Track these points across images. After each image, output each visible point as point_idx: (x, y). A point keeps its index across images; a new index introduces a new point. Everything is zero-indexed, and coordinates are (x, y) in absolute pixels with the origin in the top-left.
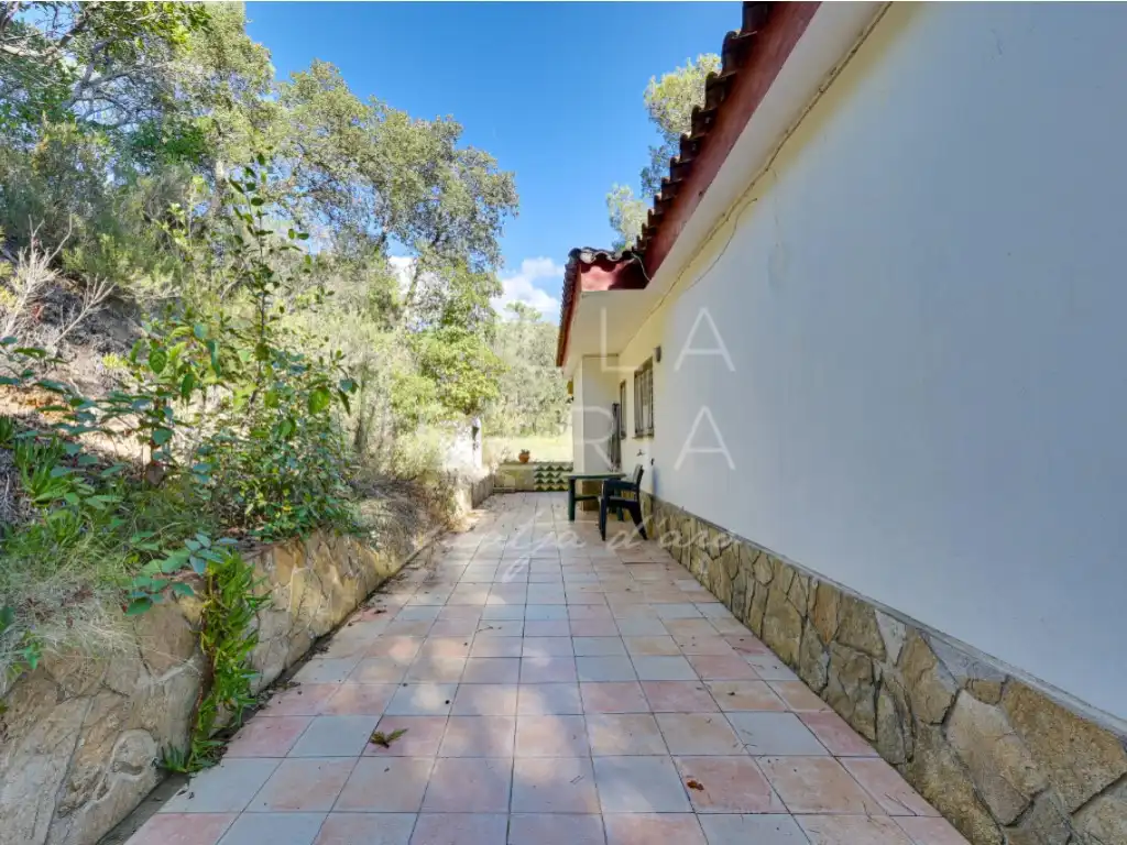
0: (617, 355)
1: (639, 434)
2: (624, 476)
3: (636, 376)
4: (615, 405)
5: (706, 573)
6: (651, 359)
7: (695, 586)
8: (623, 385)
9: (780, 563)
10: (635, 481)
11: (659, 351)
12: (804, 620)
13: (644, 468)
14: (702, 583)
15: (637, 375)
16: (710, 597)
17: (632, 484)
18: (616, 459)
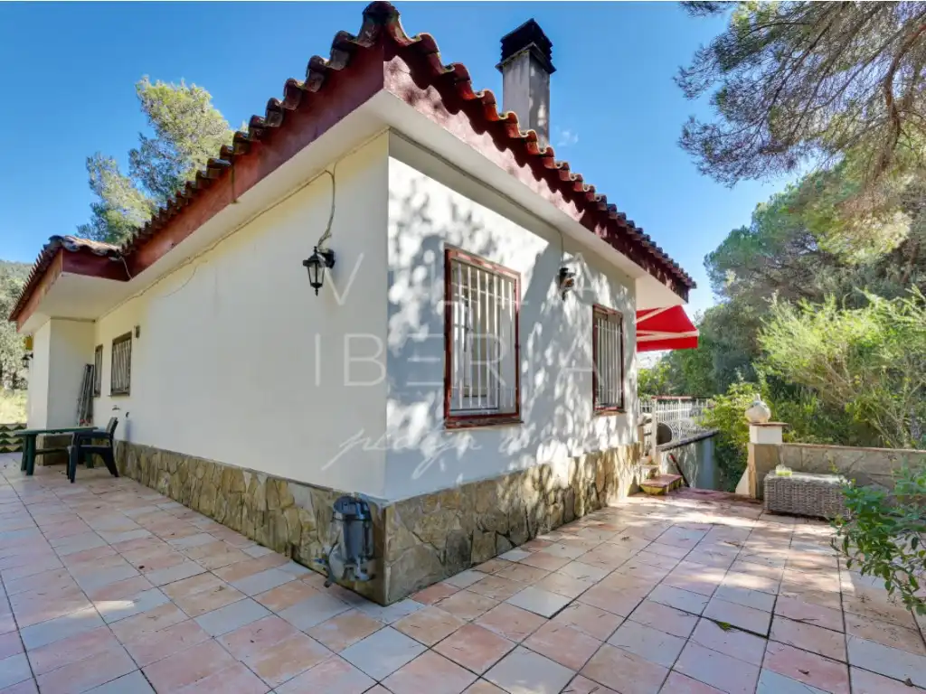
0: (94, 321)
1: (115, 392)
2: (96, 428)
3: (114, 344)
4: (89, 367)
5: (167, 486)
6: (130, 334)
7: (159, 496)
8: (99, 349)
9: (208, 463)
10: (109, 431)
11: (138, 329)
12: (218, 489)
13: (118, 420)
14: (163, 494)
15: (115, 342)
16: (169, 500)
17: (106, 434)
18: (88, 416)
